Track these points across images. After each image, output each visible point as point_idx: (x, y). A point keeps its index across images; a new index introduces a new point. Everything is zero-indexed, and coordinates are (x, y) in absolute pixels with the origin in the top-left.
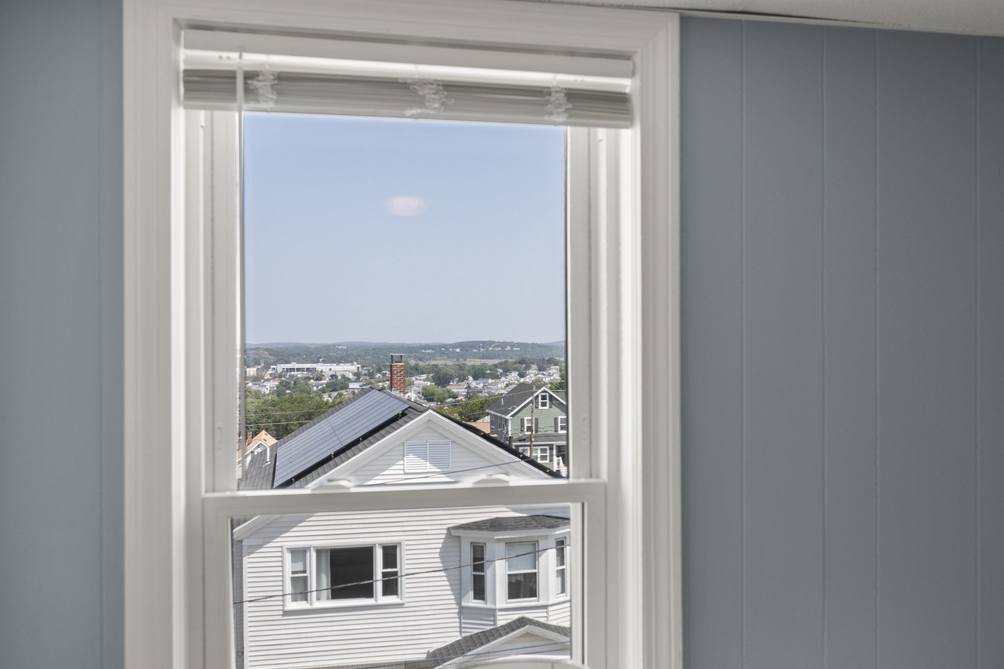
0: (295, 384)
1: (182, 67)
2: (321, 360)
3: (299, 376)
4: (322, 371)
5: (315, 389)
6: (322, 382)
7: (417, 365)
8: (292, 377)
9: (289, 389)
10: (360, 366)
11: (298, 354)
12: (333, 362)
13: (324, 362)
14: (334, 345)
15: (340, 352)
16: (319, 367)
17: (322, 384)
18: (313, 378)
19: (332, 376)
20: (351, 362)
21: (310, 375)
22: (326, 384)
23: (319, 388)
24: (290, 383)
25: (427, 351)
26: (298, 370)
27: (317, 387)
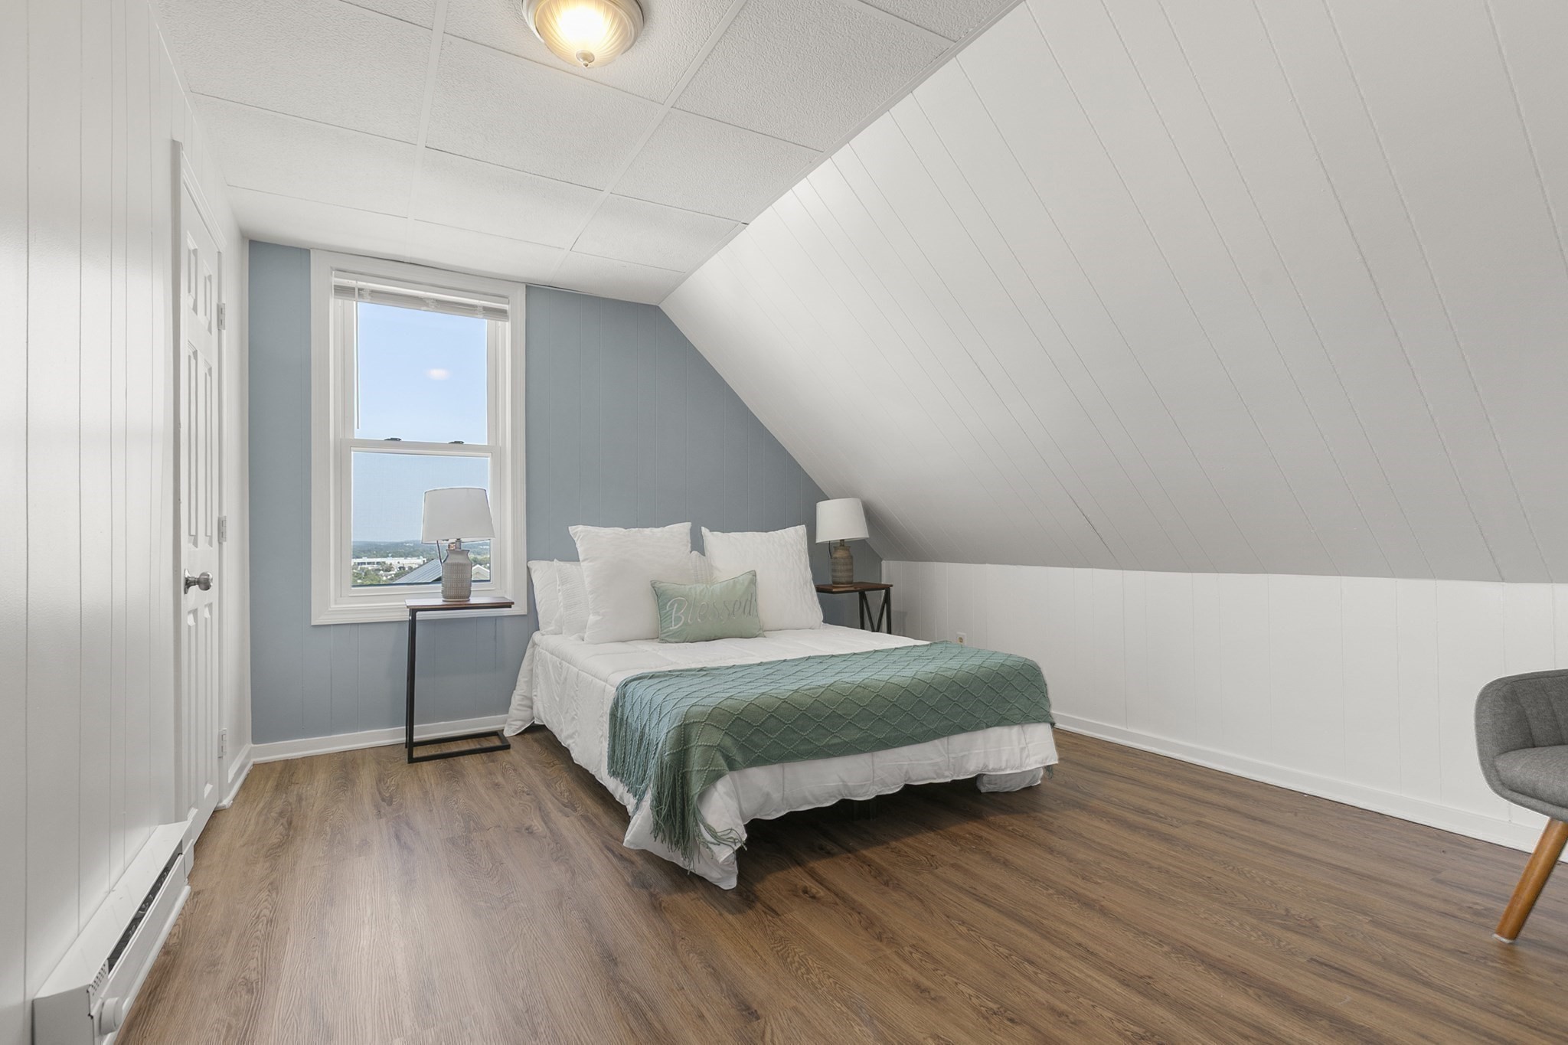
0: (366, 574)
1: (333, 284)
2: (390, 555)
3: (370, 568)
4: (391, 564)
5: (384, 578)
6: (391, 573)
7: (476, 558)
8: (362, 569)
9: (360, 579)
10: (425, 559)
11: (369, 551)
12: (401, 556)
13: (392, 556)
14: (402, 543)
15: (407, 549)
16: (388, 561)
17: (391, 575)
18: (383, 570)
19: (400, 568)
20: (418, 557)
21: (380, 567)
22: (395, 574)
23: (389, 577)
24: (361, 574)
25: (484, 547)
26: (369, 563)
27: (387, 577)
